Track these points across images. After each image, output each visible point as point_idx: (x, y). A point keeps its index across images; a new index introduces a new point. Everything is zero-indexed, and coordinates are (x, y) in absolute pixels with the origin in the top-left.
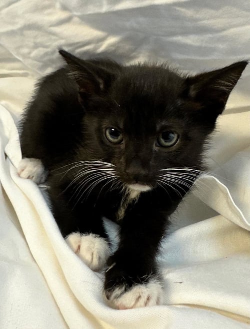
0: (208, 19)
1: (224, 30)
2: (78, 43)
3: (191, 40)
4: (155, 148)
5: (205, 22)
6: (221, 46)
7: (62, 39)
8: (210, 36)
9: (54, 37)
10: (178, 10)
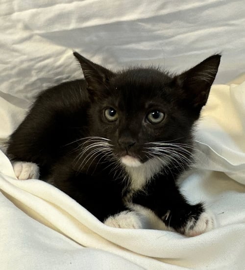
0: (162, 30)
1: (173, 36)
2: (38, 58)
3: (144, 46)
4: (144, 124)
5: (159, 32)
6: (168, 48)
7: (24, 54)
8: (161, 41)
9: (16, 54)
10: (140, 25)
